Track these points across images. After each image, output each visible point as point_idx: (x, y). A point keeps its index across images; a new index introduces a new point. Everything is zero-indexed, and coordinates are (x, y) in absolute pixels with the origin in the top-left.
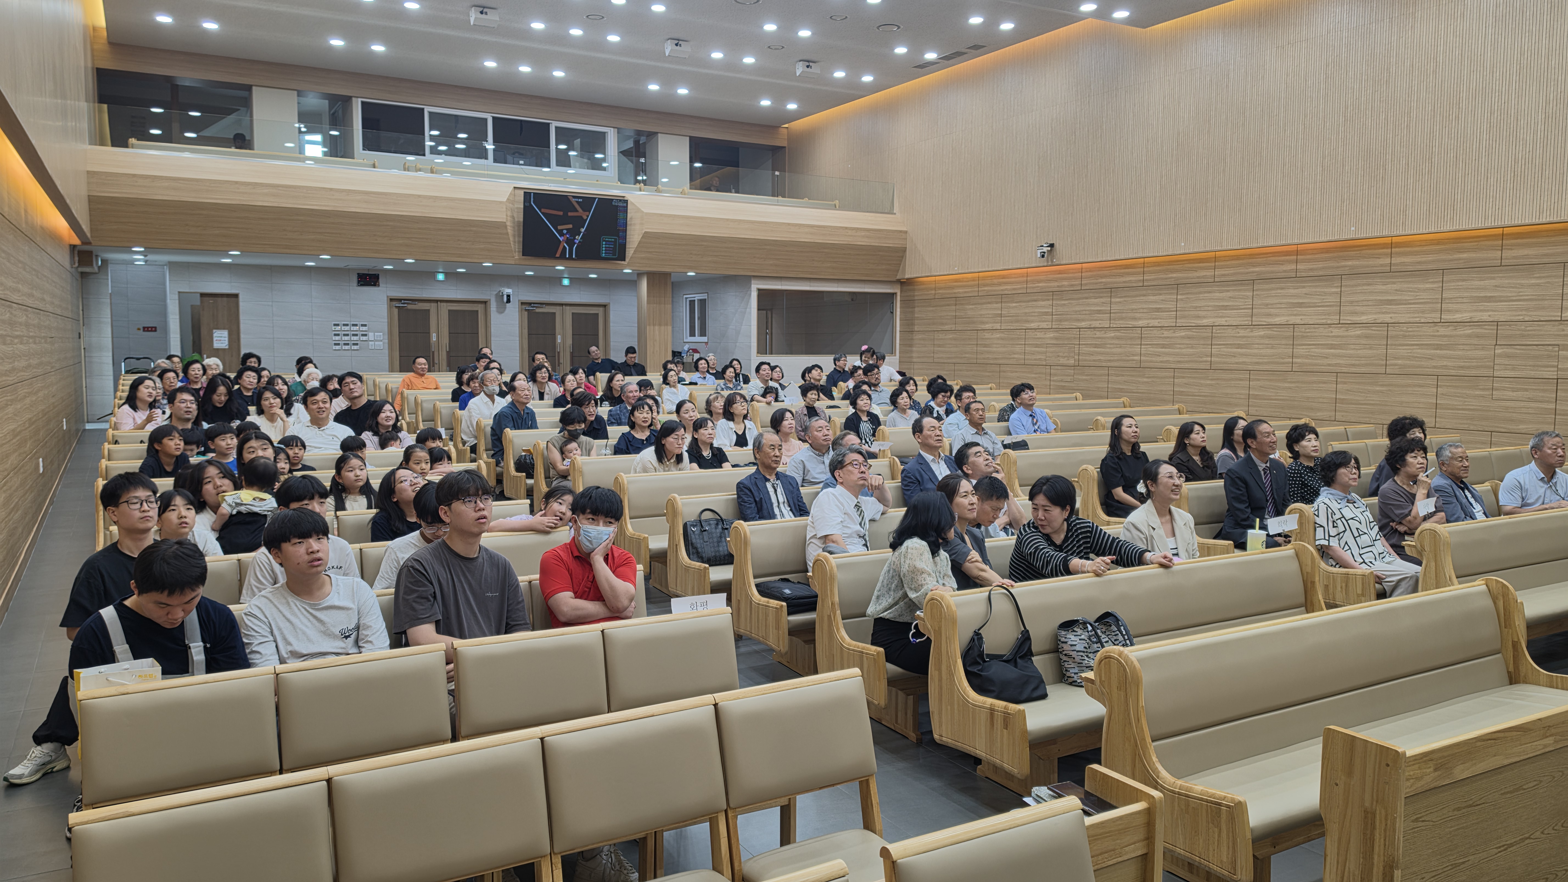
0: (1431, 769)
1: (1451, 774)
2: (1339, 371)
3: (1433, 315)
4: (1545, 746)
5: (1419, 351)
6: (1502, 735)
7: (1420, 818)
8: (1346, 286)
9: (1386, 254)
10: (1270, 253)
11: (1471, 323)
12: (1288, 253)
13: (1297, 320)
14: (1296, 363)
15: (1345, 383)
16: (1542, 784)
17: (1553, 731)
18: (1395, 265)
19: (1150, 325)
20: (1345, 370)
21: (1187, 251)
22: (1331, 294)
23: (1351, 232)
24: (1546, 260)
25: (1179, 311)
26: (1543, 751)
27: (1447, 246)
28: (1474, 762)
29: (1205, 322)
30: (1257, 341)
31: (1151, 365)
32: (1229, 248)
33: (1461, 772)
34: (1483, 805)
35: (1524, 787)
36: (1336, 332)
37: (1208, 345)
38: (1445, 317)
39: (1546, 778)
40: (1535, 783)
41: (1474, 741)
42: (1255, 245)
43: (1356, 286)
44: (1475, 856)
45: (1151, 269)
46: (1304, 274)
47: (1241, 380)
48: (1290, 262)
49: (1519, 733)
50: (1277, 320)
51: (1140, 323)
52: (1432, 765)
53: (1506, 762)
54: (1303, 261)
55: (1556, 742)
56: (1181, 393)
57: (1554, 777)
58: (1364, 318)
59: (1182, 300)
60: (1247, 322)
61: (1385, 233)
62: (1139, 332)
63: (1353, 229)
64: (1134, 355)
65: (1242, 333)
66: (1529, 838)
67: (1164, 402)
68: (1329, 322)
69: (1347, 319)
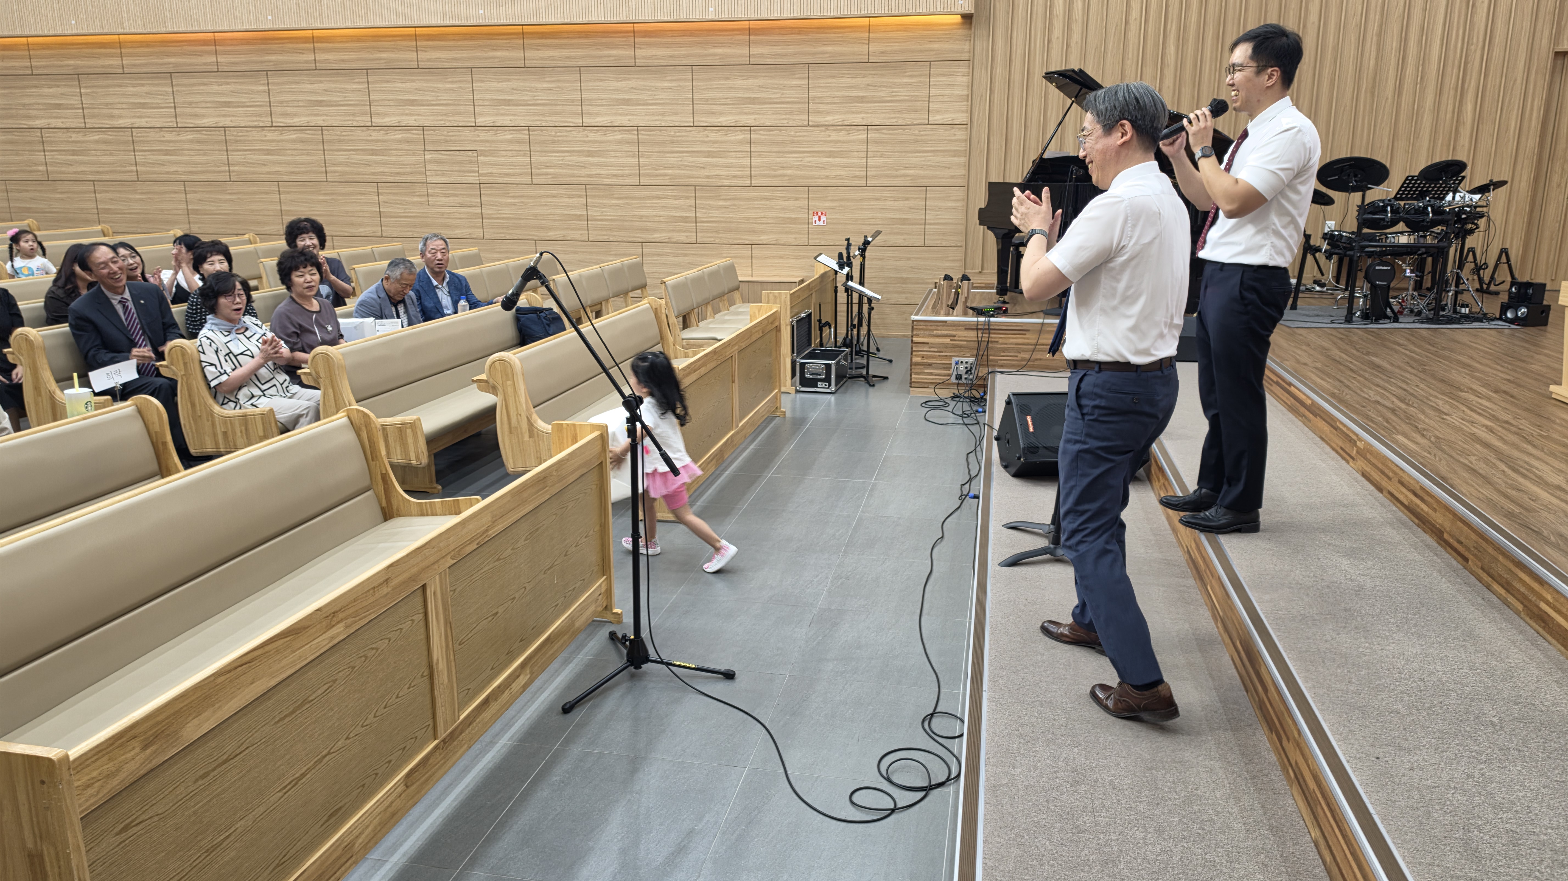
0: (137, 750)
1: (178, 739)
2: (280, 180)
3: (364, 118)
4: (332, 638)
5: (357, 157)
6: (260, 652)
7: (132, 822)
8: (274, 84)
9: (308, 49)
10: (186, 41)
11: (399, 127)
12: (205, 43)
13: (227, 122)
14: (233, 172)
15: (288, 193)
16: (337, 682)
17: (341, 616)
18: (321, 62)
19: (52, 126)
20: (286, 178)
21: (81, 32)
22: (259, 92)
23: (268, 22)
24: (455, 65)
25: (87, 108)
26: (331, 645)
27: (368, 44)
28: (216, 706)
29: (121, 122)
30: (186, 146)
31: (63, 177)
32: (133, 31)
33: (193, 730)
34: (247, 751)
35: (310, 699)
36: (270, 136)
37: (130, 151)
38: (375, 121)
39: (341, 674)
40: (326, 687)
41: (212, 678)
42: (163, 30)
43: (283, 83)
44: (246, 818)
45: (39, 52)
46: (226, 68)
47: (176, 193)
48: (209, 53)
49: (288, 639)
50: (205, 122)
51: (38, 123)
52: (136, 745)
53: (273, 683)
54: (224, 53)
55: (347, 627)
56: (107, 211)
57: (353, 668)
58: (296, 121)
59: (86, 94)
60: (171, 124)
61: (304, 25)
62: (39, 134)
63: (269, 17)
64: (37, 165)
65: (168, 136)
66: (329, 753)
67: (88, 222)
68: (261, 124)
69: (279, 121)
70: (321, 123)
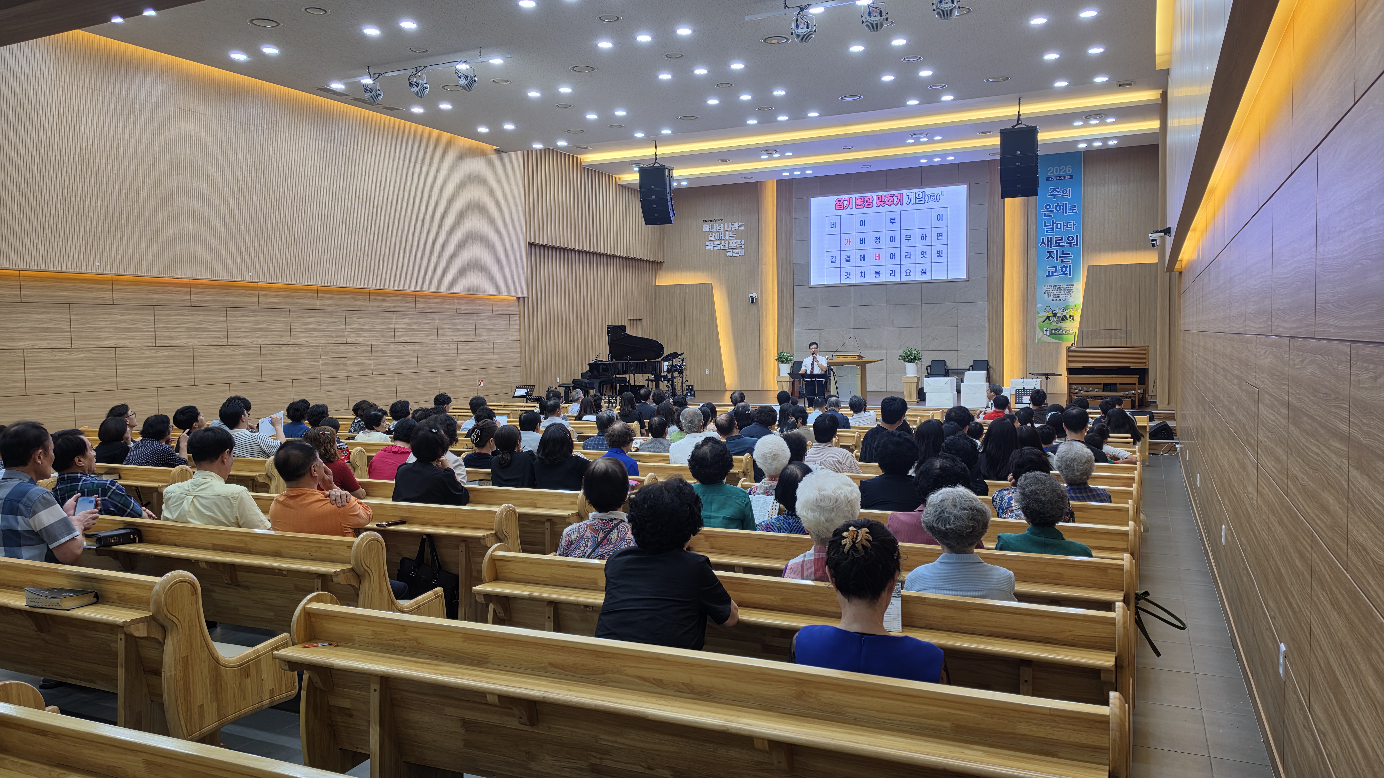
3: (286, 340)
5: (281, 364)
8: (230, 316)
11: (307, 344)
13: (195, 342)
38: (294, 341)
43: (238, 316)
46: (197, 304)
48: (185, 293)
58: (244, 341)
68: (220, 344)
69: (233, 341)
70: (260, 342)
